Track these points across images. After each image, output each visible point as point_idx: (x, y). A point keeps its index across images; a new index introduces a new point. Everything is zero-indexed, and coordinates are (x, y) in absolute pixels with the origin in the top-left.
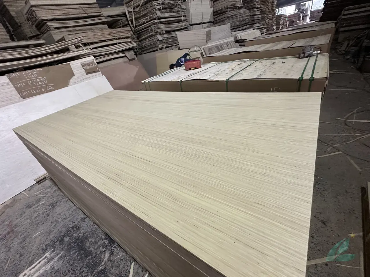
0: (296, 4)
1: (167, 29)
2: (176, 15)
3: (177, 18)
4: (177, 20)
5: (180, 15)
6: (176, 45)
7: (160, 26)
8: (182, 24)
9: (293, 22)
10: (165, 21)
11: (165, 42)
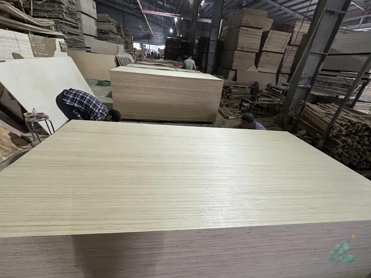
0: (140, 43)
1: (69, 31)
2: (75, 22)
3: (74, 25)
4: (74, 26)
5: (76, 23)
6: (76, 47)
7: (64, 26)
8: (78, 31)
9: (142, 56)
10: (68, 24)
11: (68, 42)
